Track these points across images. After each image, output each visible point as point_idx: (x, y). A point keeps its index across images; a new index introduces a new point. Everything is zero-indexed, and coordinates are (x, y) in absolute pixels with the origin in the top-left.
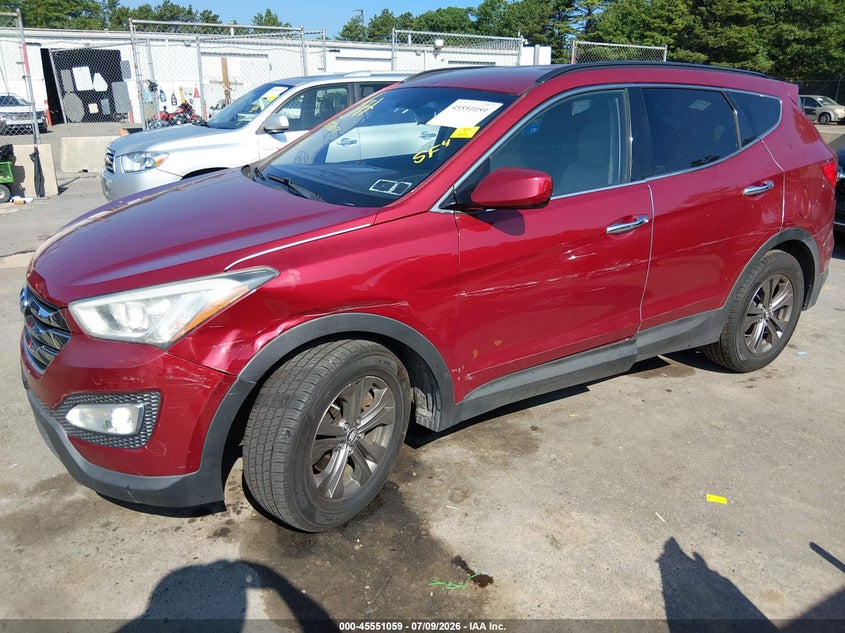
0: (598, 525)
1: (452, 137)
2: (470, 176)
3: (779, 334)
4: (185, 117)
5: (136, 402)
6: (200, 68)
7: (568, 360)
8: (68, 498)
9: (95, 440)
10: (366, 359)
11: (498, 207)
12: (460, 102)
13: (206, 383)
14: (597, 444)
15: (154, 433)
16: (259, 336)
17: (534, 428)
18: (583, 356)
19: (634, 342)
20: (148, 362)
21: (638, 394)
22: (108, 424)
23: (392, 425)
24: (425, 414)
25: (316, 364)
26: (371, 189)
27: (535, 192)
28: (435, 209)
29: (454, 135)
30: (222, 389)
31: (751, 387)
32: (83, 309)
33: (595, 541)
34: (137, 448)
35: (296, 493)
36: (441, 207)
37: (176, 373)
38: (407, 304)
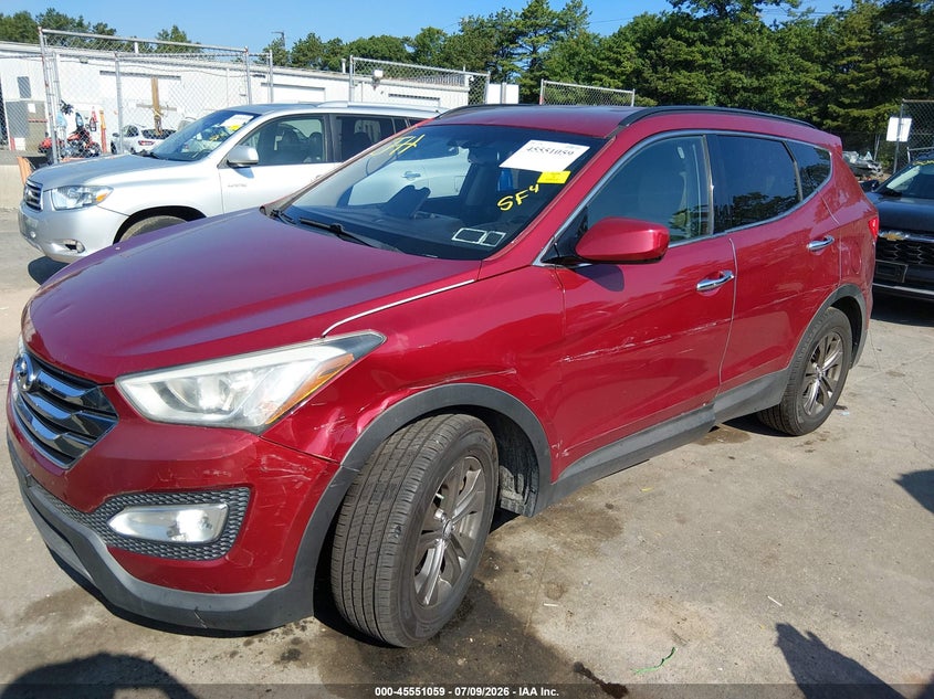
0: (717, 615)
1: (539, 181)
2: (570, 226)
3: (830, 394)
4: (80, 144)
5: (218, 502)
6: (119, 89)
7: (654, 429)
8: (77, 624)
9: (153, 552)
10: (469, 437)
11: (594, 261)
12: (532, 143)
13: (307, 474)
14: (682, 522)
15: (238, 540)
16: (362, 413)
17: (610, 507)
18: (667, 424)
19: (711, 407)
20: (236, 452)
21: (703, 464)
22: (175, 530)
23: (481, 513)
24: (513, 497)
25: (422, 445)
26: (454, 239)
27: (649, 246)
28: (538, 262)
29: (541, 180)
30: (324, 479)
31: (810, 451)
32: (137, 385)
33: (719, 634)
34: (215, 559)
35: (402, 602)
36: (543, 260)
37: (271, 462)
38: (515, 372)
